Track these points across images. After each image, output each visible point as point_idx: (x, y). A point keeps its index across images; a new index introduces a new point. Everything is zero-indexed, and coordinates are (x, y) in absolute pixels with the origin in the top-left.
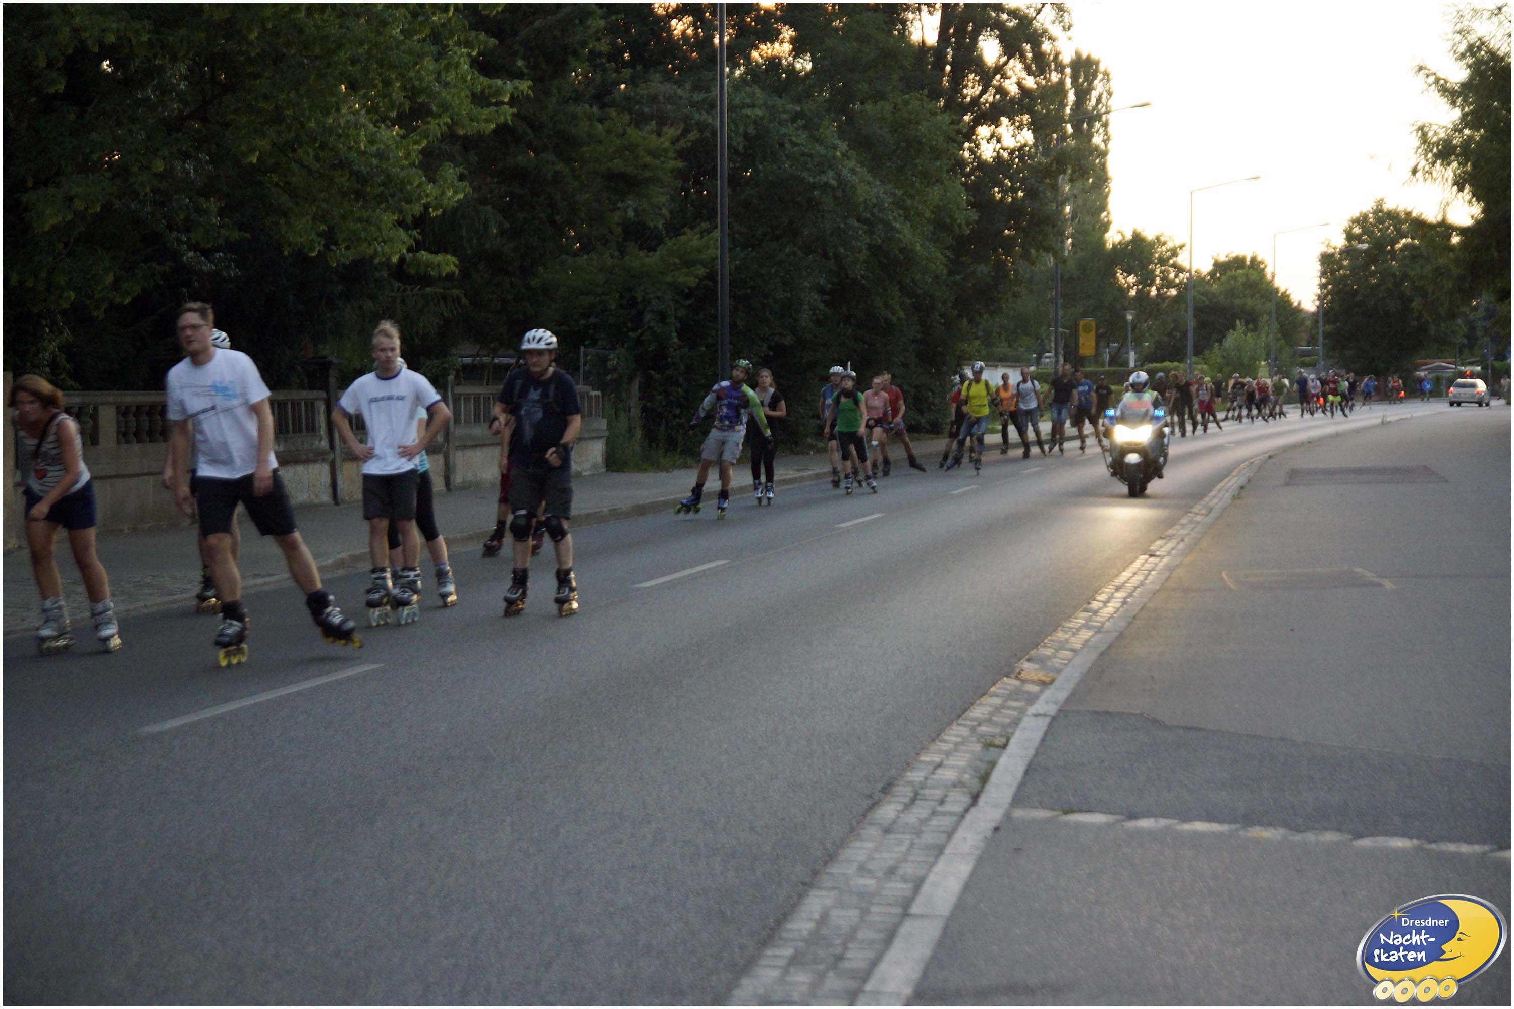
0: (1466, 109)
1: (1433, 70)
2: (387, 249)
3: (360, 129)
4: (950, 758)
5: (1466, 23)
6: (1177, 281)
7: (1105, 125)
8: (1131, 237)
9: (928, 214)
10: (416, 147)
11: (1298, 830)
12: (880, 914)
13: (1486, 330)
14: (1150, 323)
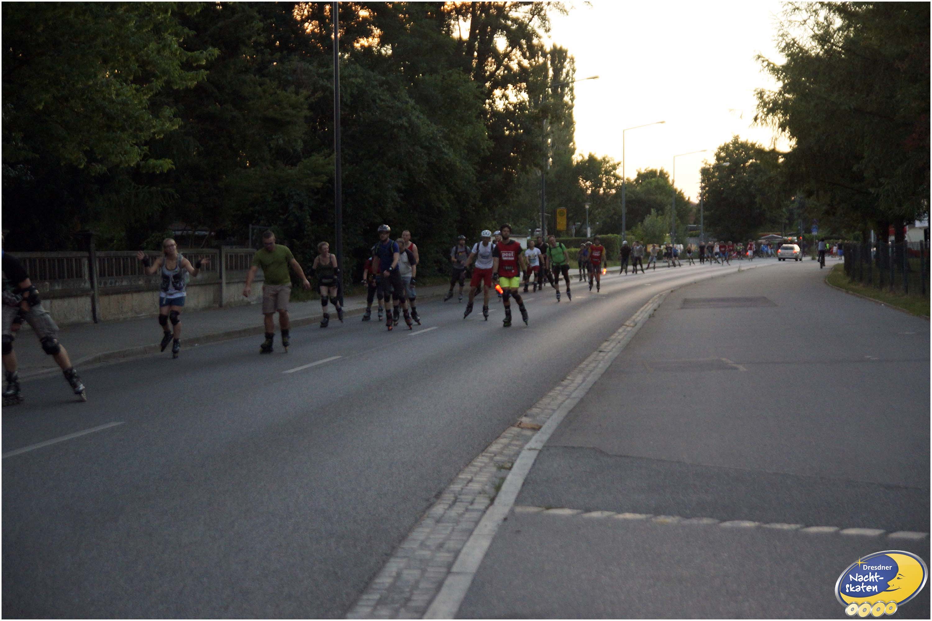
0: (786, 81)
1: (767, 58)
2: (127, 158)
4: (477, 476)
5: (785, 30)
6: (616, 184)
7: (571, 90)
8: (588, 158)
9: (464, 143)
10: (145, 97)
11: (687, 517)
12: (433, 572)
13: (799, 215)
14: (600, 210)
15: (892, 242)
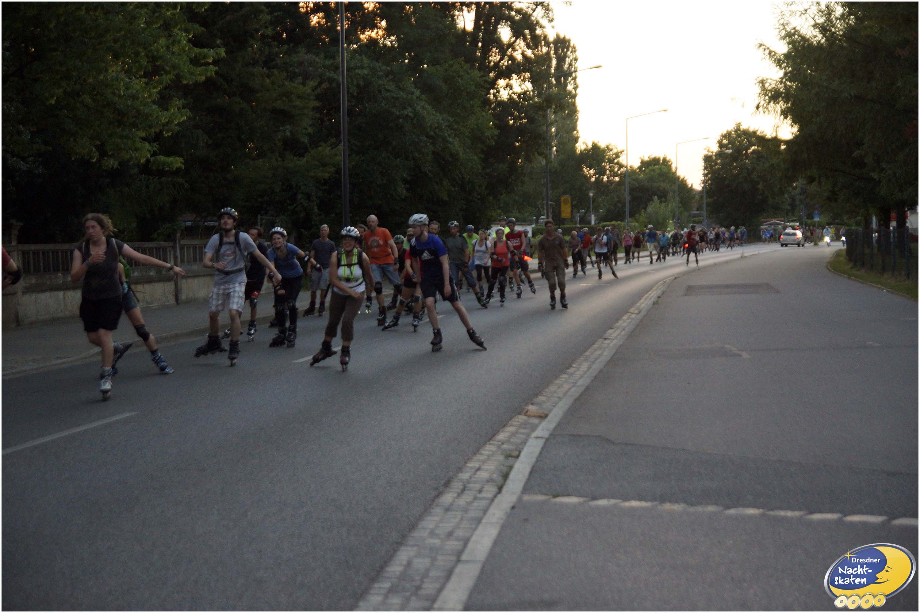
0: (787, 70)
1: (768, 46)
2: (137, 154)
3: (120, 82)
4: (485, 464)
5: (786, 19)
6: (619, 172)
7: (575, 79)
8: (591, 146)
9: (468, 133)
10: (155, 90)
11: (692, 505)
12: (442, 561)
13: (801, 201)
14: (603, 198)
15: (894, 227)
